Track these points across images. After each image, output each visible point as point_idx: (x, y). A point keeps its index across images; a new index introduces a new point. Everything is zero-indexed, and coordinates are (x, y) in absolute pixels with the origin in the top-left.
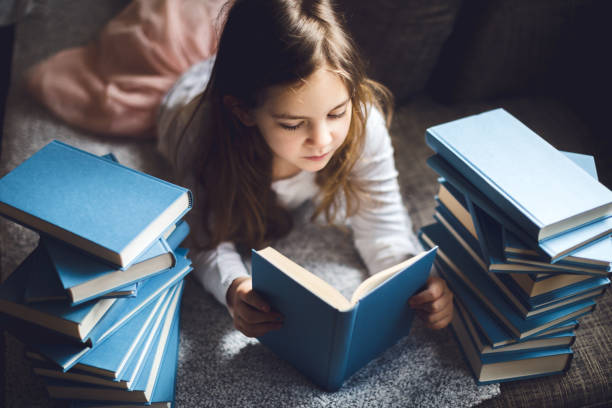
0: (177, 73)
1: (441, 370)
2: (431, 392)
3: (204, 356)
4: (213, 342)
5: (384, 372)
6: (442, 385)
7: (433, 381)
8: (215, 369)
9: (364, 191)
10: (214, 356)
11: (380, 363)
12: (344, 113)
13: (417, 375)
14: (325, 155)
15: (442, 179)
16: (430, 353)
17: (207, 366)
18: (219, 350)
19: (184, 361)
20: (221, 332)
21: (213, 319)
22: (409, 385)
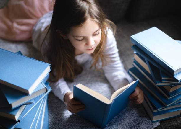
0: (38, 18)
1: (139, 118)
2: (137, 126)
3: (58, 119)
4: (60, 114)
5: (120, 120)
6: (140, 124)
7: (137, 122)
8: (62, 123)
9: (108, 58)
10: (61, 119)
11: (119, 117)
12: (98, 33)
13: (131, 120)
14: (93, 48)
15: (135, 52)
16: (135, 112)
17: (59, 123)
18: (62, 117)
19: (51, 121)
20: (62, 110)
21: (59, 106)
22: (129, 124)
